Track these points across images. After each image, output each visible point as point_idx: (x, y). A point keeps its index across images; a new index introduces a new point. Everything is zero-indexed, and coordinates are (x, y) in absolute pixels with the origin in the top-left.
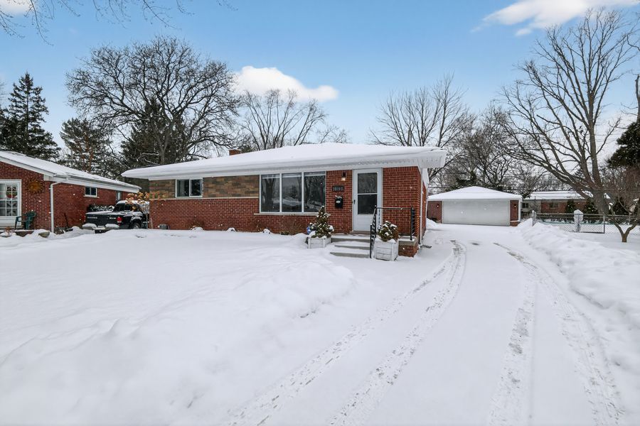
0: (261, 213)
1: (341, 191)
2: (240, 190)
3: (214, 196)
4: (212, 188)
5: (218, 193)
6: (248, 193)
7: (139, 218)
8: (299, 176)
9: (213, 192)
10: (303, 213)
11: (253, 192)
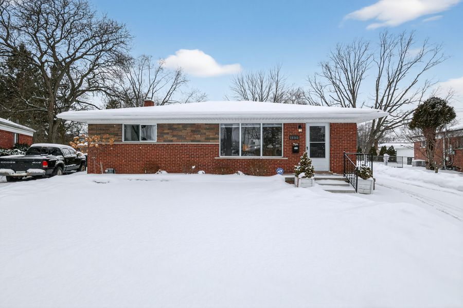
0: (221, 157)
1: (297, 140)
2: (199, 136)
3: (171, 141)
4: (168, 133)
5: (175, 138)
6: (208, 139)
7: (62, 162)
8: (258, 126)
9: (169, 137)
10: (261, 157)
11: (213, 139)
